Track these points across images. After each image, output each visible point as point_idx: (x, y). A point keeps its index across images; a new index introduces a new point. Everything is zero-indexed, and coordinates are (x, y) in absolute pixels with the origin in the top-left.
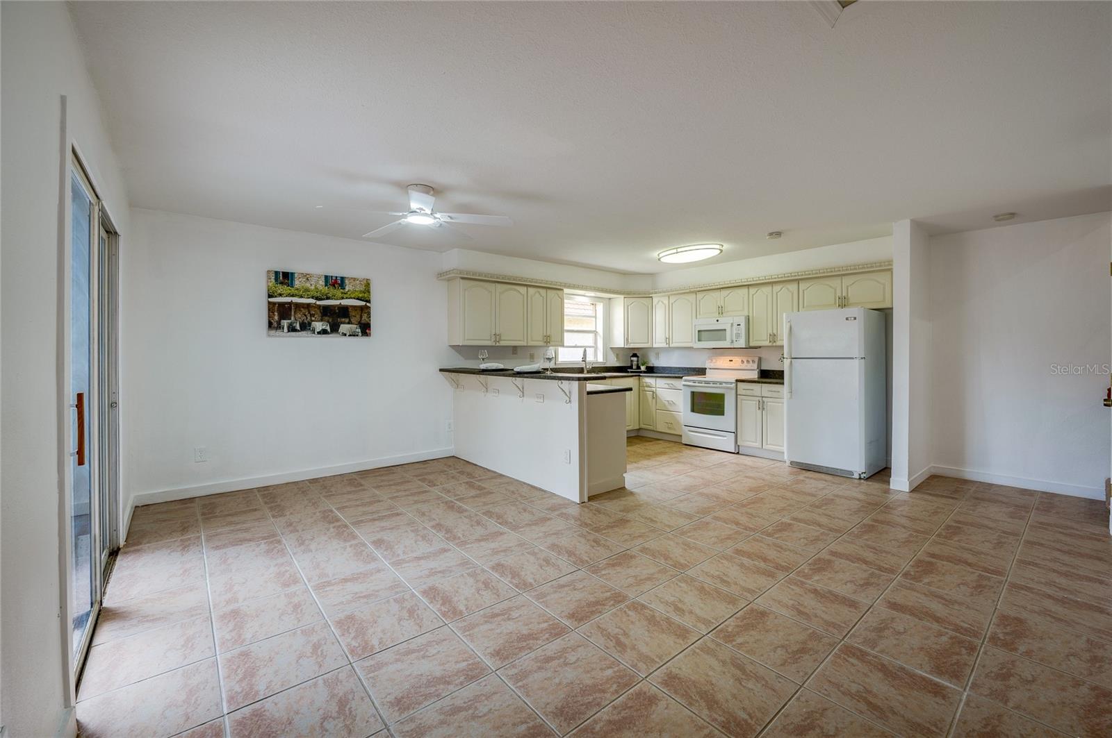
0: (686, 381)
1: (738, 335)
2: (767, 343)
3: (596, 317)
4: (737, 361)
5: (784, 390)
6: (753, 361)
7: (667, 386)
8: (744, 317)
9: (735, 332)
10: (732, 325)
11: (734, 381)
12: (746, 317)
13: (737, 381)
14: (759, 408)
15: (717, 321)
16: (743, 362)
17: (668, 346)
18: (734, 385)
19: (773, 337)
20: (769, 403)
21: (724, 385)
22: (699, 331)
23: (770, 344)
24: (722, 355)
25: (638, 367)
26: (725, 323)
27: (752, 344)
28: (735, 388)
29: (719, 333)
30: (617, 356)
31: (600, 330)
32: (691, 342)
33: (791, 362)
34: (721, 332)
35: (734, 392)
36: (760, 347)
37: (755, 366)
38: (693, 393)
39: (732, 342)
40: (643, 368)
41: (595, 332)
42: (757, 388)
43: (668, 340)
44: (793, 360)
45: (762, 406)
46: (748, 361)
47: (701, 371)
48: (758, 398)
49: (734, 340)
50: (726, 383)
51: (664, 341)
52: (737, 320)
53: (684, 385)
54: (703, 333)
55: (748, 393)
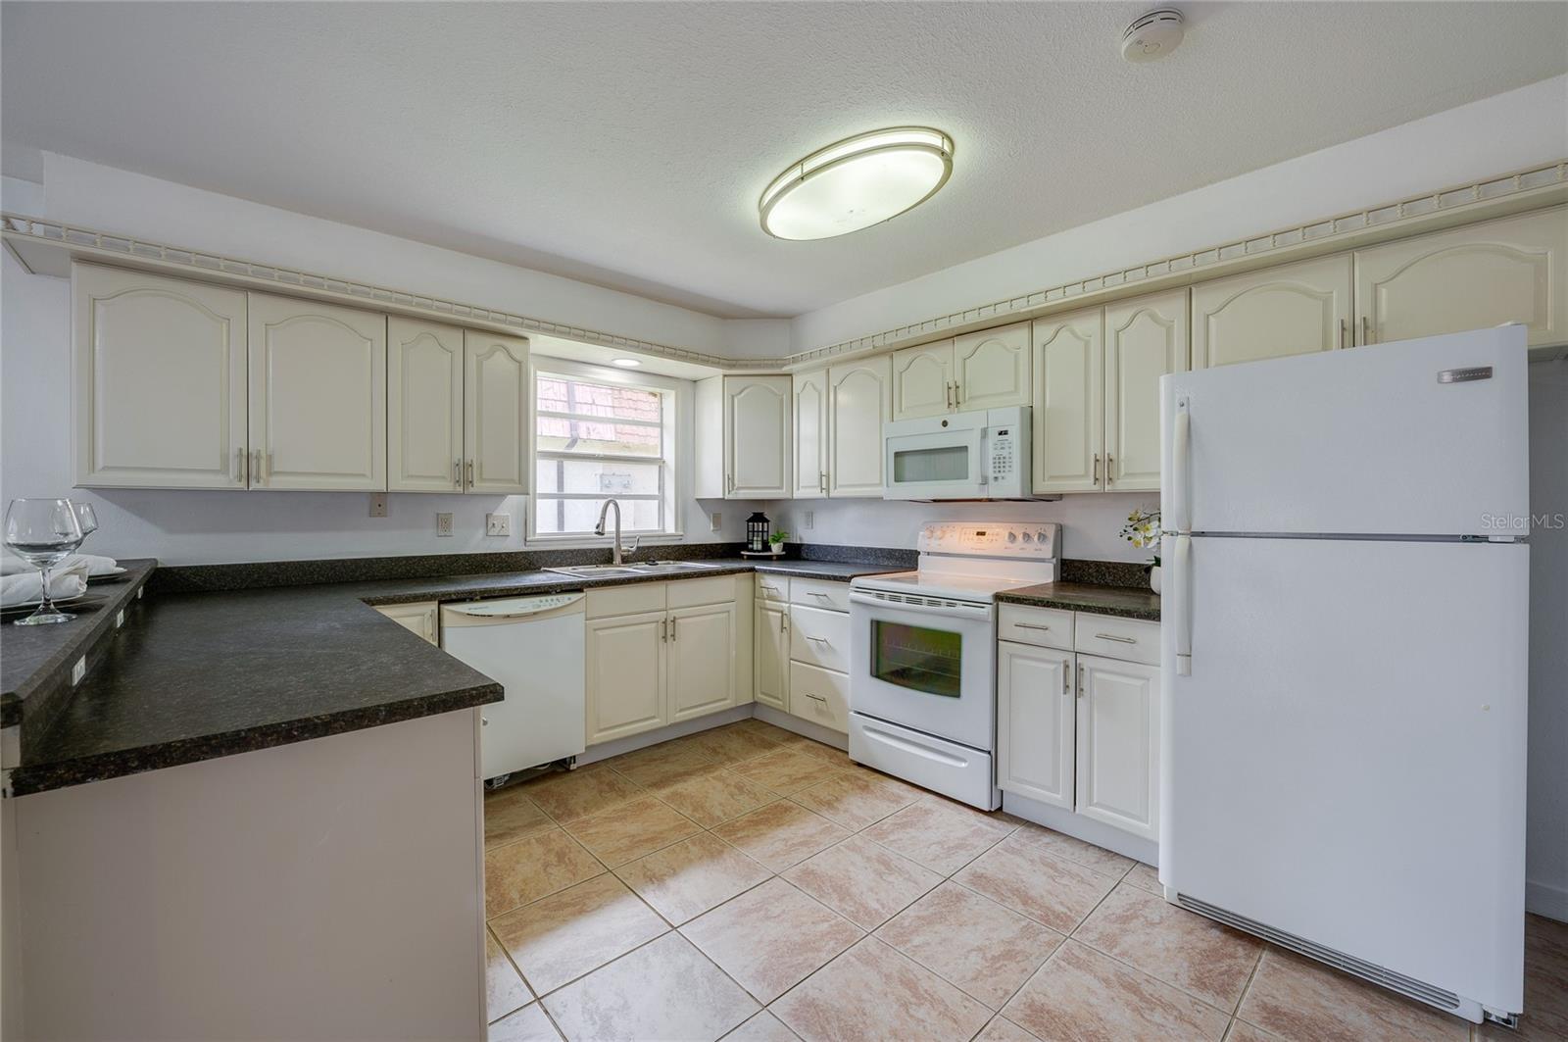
0: (860, 589)
1: (1001, 463)
2: (1087, 485)
3: (661, 425)
4: (998, 536)
5: (1160, 639)
6: (1042, 537)
7: (813, 600)
8: (1018, 409)
9: (991, 453)
10: (984, 433)
11: (987, 595)
12: (1022, 409)
13: (999, 597)
14: (1067, 687)
15: (945, 424)
16: (1012, 537)
17: (824, 494)
18: (988, 610)
19: (1106, 465)
20: (1098, 675)
21: (960, 608)
22: (897, 455)
23: (1096, 488)
24: (958, 518)
25: (766, 547)
26: (965, 428)
27: (1042, 487)
28: (991, 618)
29: (948, 458)
30: (717, 520)
31: (670, 456)
32: (881, 484)
33: (1190, 545)
34: (957, 456)
35: (989, 630)
36: (1060, 497)
37: (1047, 550)
38: (877, 626)
39: (985, 482)
40: (776, 549)
41: (660, 462)
42: (1058, 621)
43: (825, 479)
44: (1195, 540)
45: (1075, 682)
46: (1027, 536)
47: (905, 560)
48: (1061, 657)
49: (991, 474)
50: (967, 602)
51: (817, 483)
52: (997, 422)
53: (854, 602)
54: (907, 460)
55: (1032, 636)
